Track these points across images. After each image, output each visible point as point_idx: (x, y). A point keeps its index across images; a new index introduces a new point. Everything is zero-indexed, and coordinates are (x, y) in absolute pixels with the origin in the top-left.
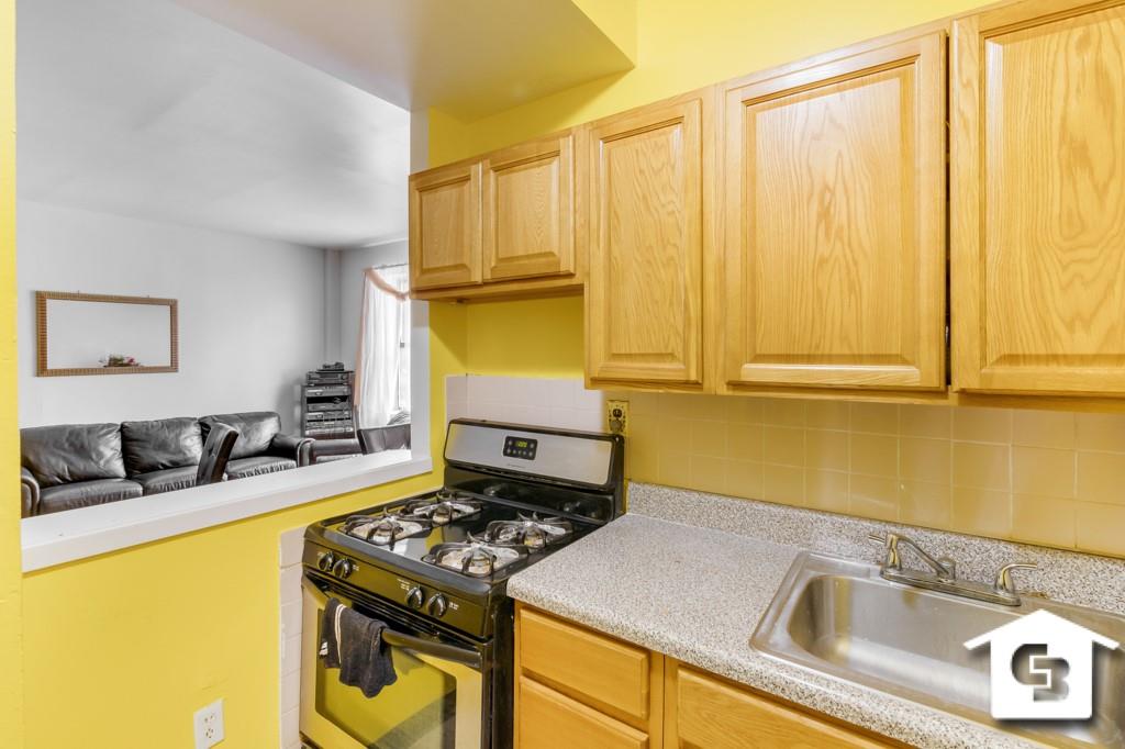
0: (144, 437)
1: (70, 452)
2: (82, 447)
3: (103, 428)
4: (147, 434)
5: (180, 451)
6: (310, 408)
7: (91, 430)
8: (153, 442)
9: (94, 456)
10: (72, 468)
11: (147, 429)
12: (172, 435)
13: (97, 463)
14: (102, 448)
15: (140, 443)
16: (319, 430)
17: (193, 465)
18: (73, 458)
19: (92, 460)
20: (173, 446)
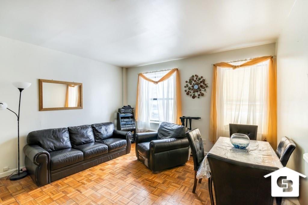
0: (76, 133)
1: (54, 139)
2: (58, 137)
3: (63, 130)
4: (77, 132)
5: (88, 137)
6: (122, 121)
7: (59, 130)
8: (79, 134)
9: (62, 140)
10: (55, 145)
11: (77, 130)
12: (85, 132)
13: (63, 143)
14: (64, 137)
15: (76, 135)
16: (125, 128)
17: (92, 142)
18: (55, 142)
19: (61, 141)
20: (86, 135)
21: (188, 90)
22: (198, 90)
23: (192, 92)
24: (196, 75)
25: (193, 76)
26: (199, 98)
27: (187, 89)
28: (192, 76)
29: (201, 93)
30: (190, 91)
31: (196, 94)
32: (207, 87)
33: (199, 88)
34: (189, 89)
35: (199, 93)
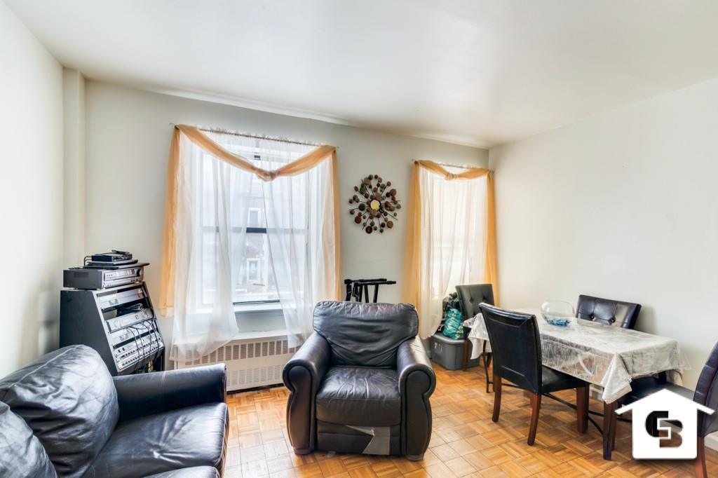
21: (357, 212)
22: (381, 212)
23: (367, 215)
24: (376, 177)
25: (370, 178)
26: (381, 231)
27: (355, 206)
28: (368, 176)
29: (386, 220)
30: (363, 213)
31: (377, 222)
32: (399, 207)
33: (381, 207)
34: (362, 208)
35: (382, 220)
